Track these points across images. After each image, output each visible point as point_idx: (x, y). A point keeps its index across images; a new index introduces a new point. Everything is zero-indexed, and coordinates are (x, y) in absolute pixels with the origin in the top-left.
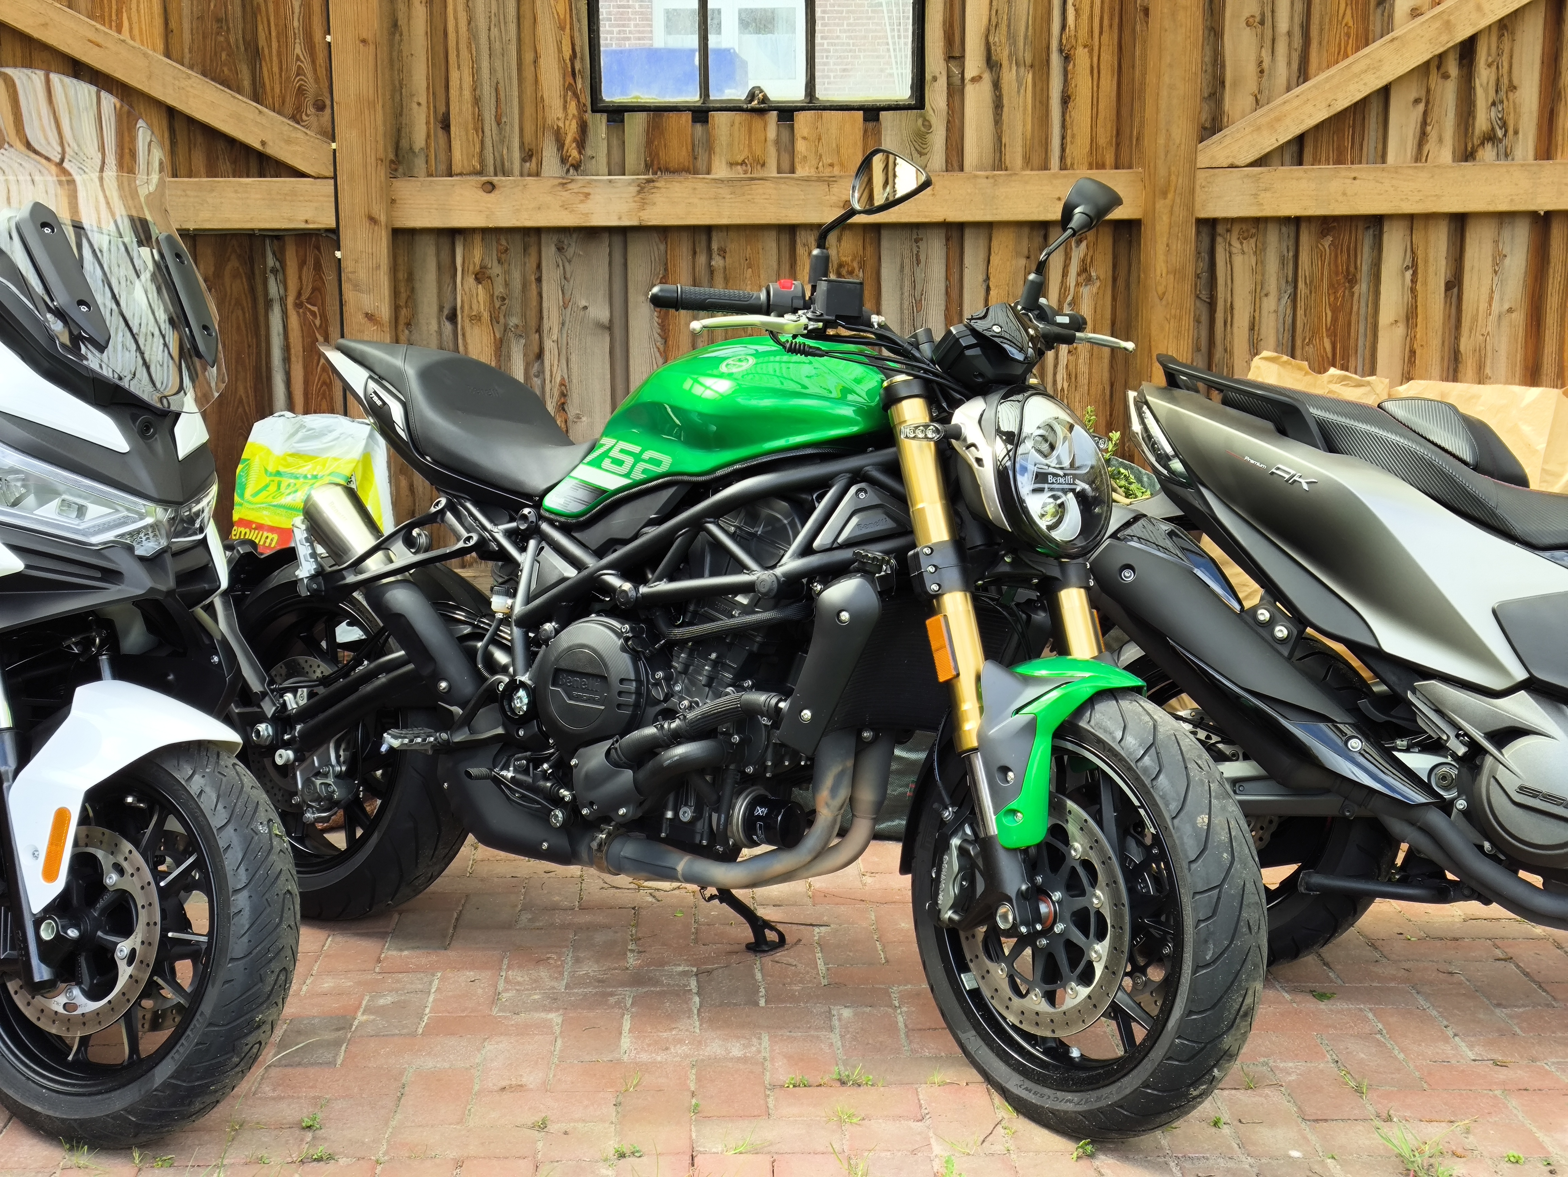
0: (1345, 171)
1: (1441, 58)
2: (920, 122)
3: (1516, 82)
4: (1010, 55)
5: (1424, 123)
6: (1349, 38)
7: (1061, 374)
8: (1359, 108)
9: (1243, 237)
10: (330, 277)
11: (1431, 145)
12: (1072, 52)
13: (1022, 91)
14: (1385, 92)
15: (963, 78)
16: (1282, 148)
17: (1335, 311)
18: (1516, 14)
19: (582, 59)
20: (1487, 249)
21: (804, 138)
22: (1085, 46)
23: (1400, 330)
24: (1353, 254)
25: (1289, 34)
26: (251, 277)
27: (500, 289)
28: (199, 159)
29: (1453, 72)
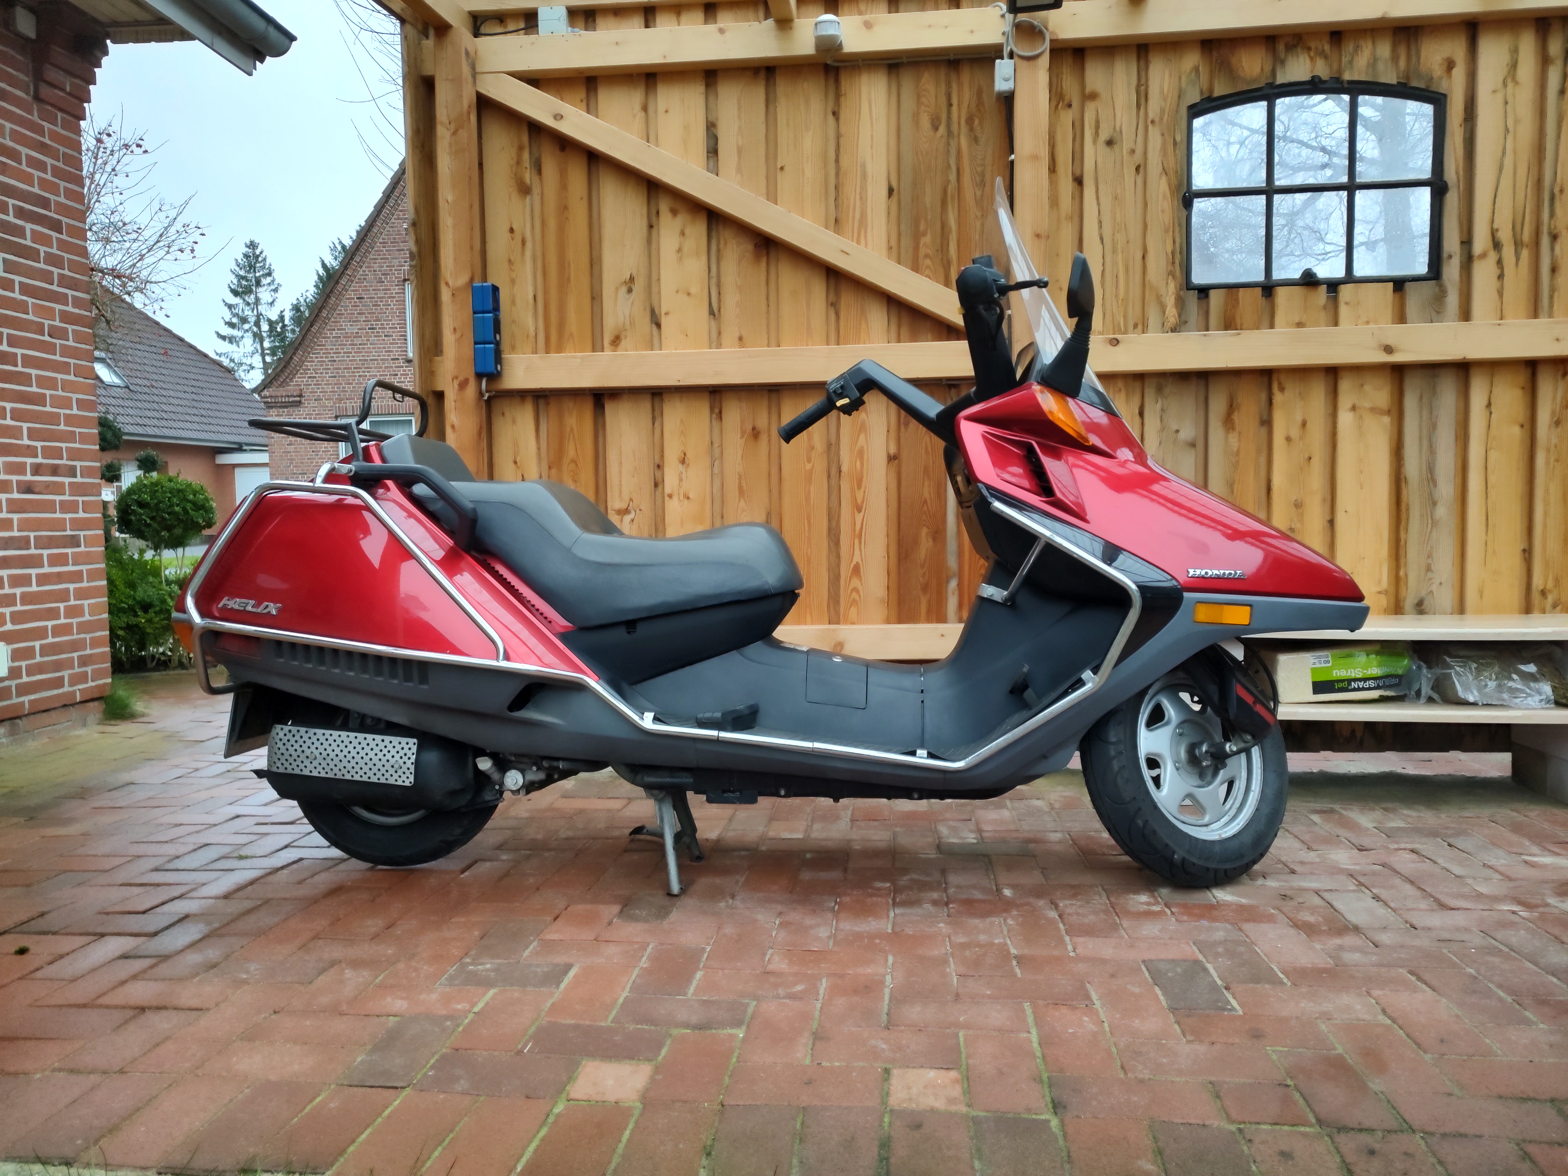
2: (1437, 289)
13: (1519, 263)
15: (1470, 256)
19: (1181, 253)
21: (1347, 303)
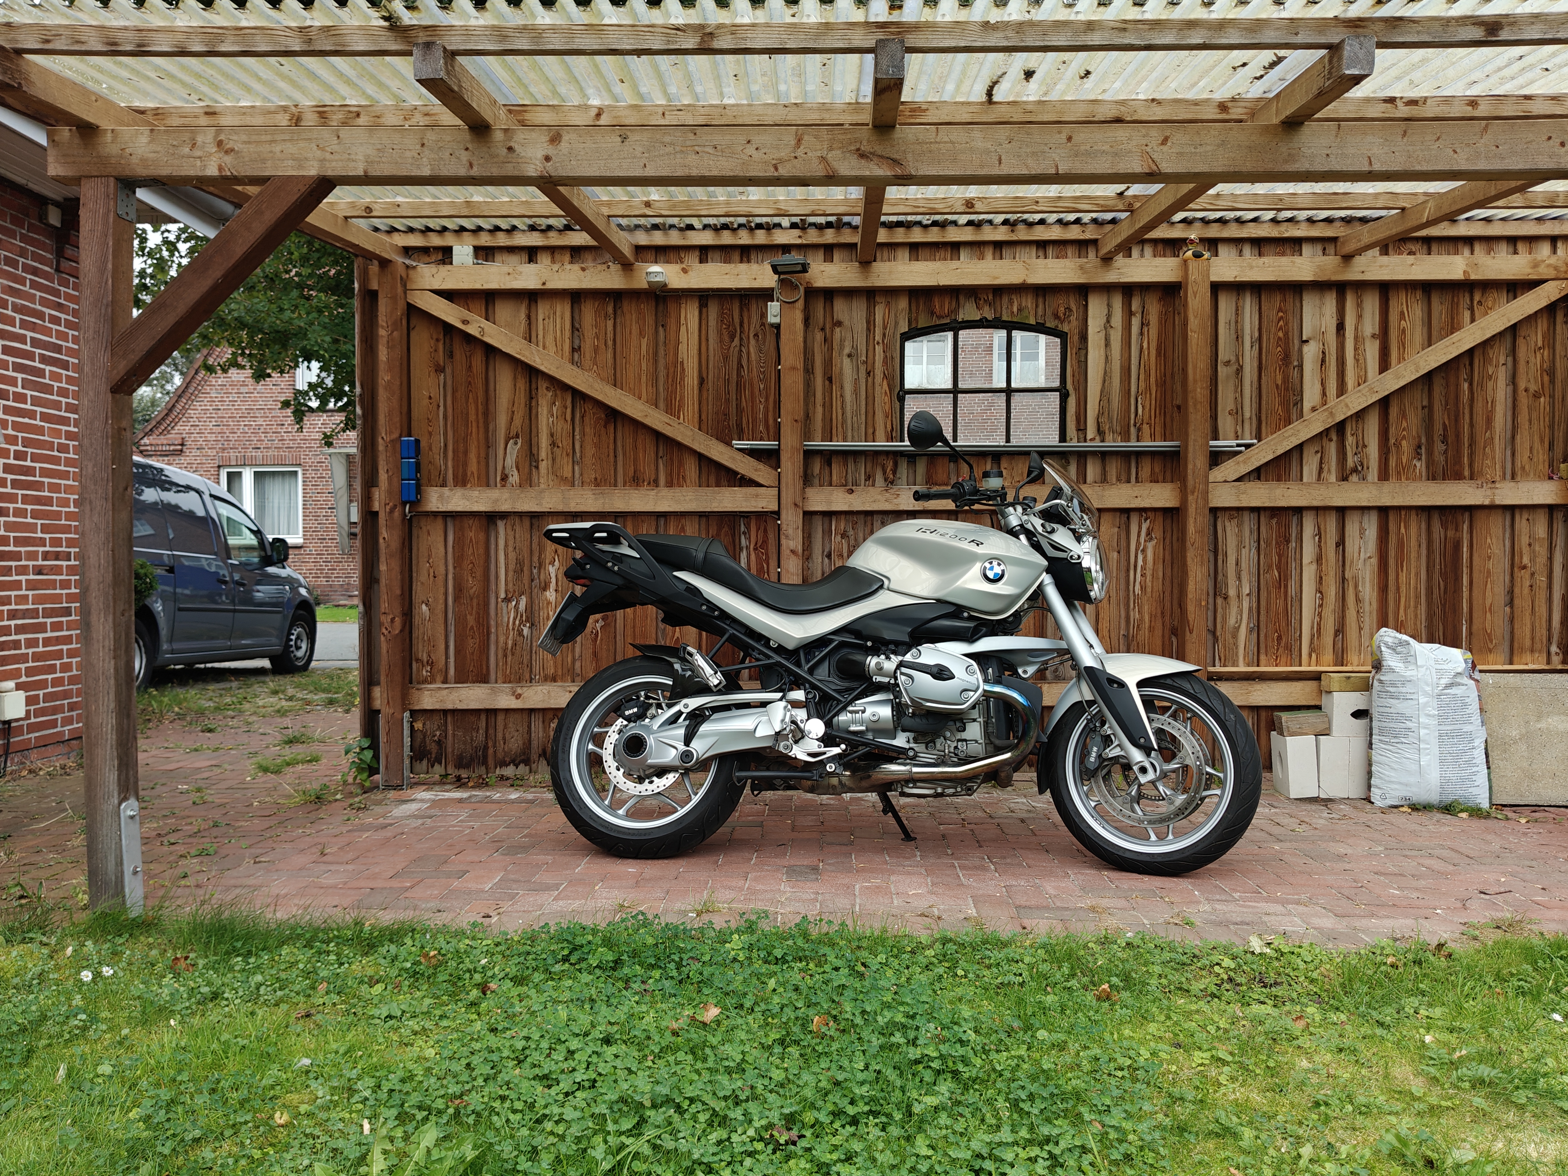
0: (1282, 485)
1: (1327, 431)
2: (1065, 460)
3: (1366, 444)
4: (1110, 428)
5: (1321, 463)
6: (1281, 421)
7: (1137, 587)
8: (1288, 454)
9: (1231, 518)
10: (771, 536)
11: (1323, 475)
12: (1141, 427)
14: (1300, 447)
15: (1086, 440)
16: (1249, 473)
17: (1280, 556)
18: (1364, 410)
20: (1357, 526)
22: (1147, 424)
23: (1314, 567)
24: (1288, 527)
25: (1251, 419)
26: (733, 535)
27: (852, 542)
28: (712, 479)
29: (1334, 438)
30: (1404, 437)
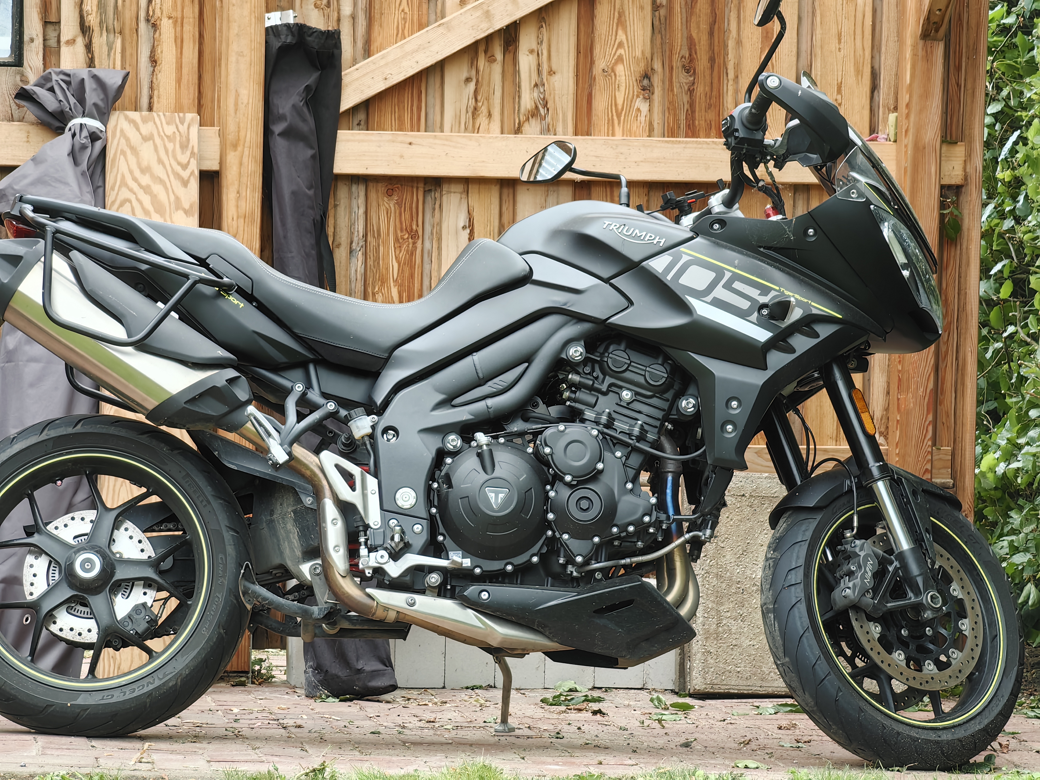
0: (406, 137)
1: (486, 40)
2: (18, 78)
3: (554, 68)
4: (101, 23)
5: (475, 99)
6: (405, 23)
8: (417, 80)
11: (482, 120)
12: (158, 23)
13: (112, 54)
14: (440, 67)
15: (59, 41)
17: (401, 263)
22: (170, 18)
24: (415, 212)
25: (353, 17)
29: (499, 56)
30: (620, 59)
